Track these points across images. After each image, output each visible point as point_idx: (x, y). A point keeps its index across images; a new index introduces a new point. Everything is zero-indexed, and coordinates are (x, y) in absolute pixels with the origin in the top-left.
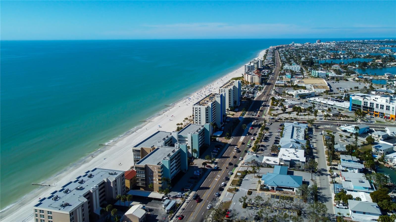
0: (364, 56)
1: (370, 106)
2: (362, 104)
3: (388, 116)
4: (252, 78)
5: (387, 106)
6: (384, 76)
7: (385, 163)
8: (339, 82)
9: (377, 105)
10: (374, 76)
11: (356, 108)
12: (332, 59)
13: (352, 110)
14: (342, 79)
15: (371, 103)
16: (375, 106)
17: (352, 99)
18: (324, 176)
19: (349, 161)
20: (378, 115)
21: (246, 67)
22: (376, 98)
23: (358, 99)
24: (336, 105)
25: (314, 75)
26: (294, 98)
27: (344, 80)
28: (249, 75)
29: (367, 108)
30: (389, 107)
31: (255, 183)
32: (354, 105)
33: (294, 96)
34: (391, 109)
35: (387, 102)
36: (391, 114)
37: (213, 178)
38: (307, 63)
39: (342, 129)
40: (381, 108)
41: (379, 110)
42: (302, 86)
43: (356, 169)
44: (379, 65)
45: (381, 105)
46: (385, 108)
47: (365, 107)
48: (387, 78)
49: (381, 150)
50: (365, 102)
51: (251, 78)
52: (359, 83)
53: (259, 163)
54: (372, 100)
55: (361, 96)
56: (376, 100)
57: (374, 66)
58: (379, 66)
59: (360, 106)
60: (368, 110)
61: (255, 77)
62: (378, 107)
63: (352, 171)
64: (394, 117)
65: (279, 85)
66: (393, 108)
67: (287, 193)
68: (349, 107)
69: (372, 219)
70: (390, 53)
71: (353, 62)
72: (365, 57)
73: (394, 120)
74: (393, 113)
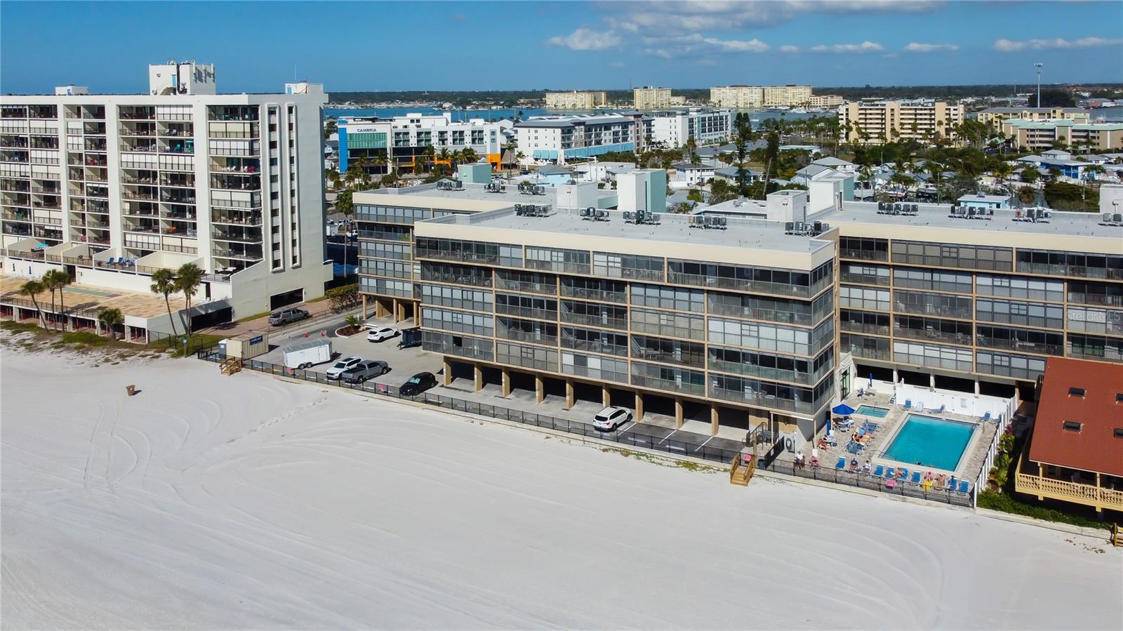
1: (419, 141)
2: (388, 144)
5: (472, 133)
9: (442, 133)
11: (362, 160)
15: (420, 135)
16: (435, 141)
17: (348, 132)
23: (371, 130)
29: (408, 151)
32: (354, 152)
34: (487, 138)
36: (488, 152)
40: (455, 139)
45: (454, 133)
46: (468, 138)
47: (402, 152)
50: (397, 135)
59: (381, 152)
60: (414, 157)
62: (445, 140)
64: (497, 160)
66: (493, 133)
73: (499, 168)
74: (493, 148)
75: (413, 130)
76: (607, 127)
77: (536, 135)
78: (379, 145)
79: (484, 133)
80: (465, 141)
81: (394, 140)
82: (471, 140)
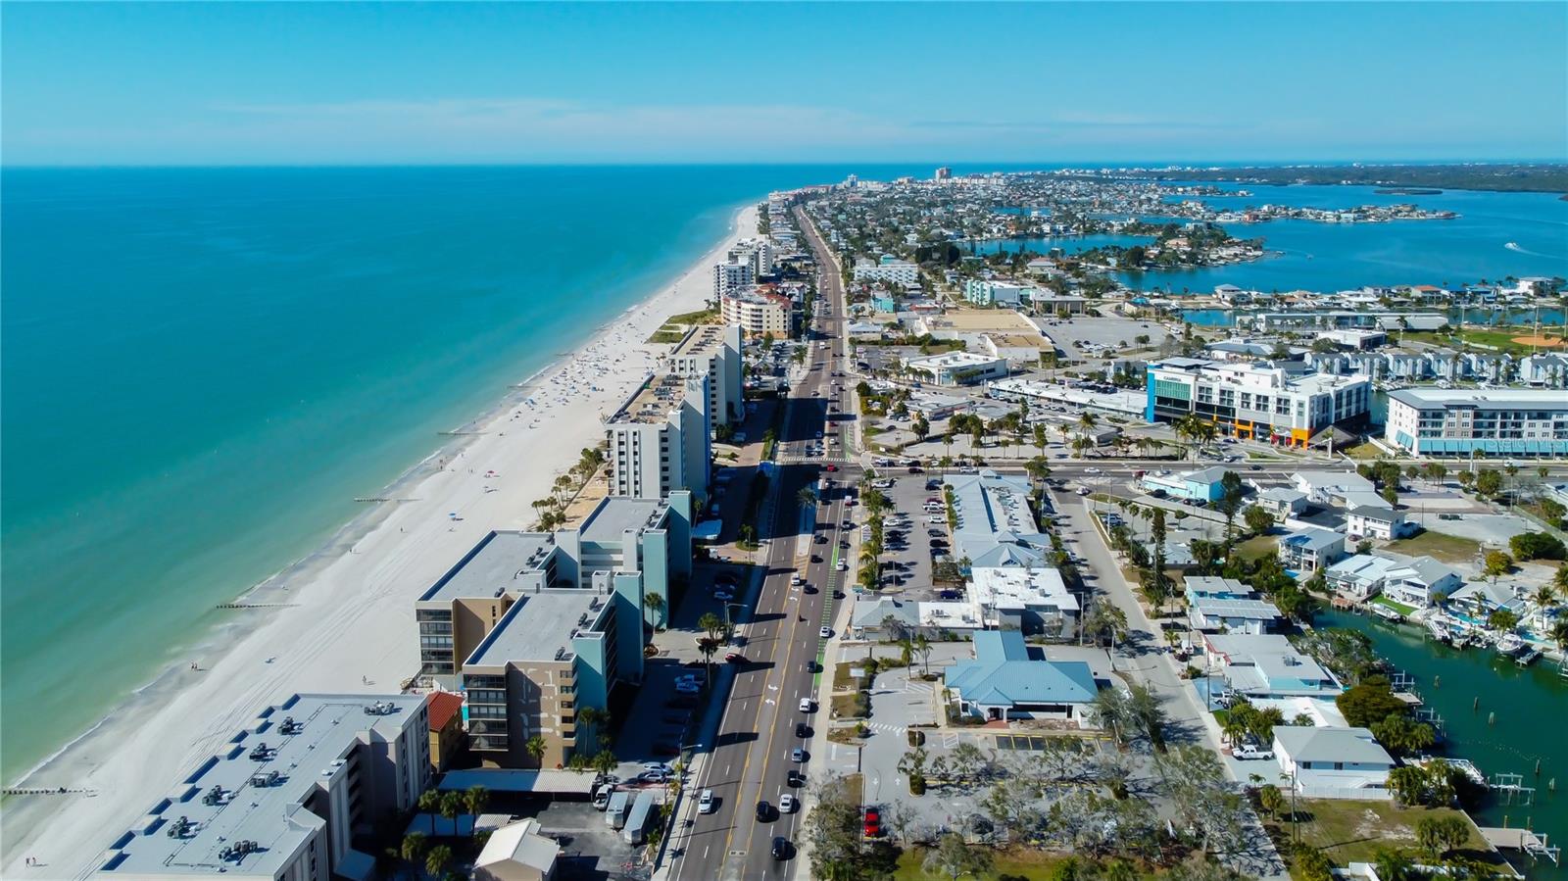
0: (1122, 225)
1: (1222, 400)
2: (1192, 397)
3: (1286, 434)
4: (758, 313)
5: (1279, 401)
6: (1214, 296)
7: (1330, 594)
8: (1071, 323)
9: (1246, 396)
10: (1183, 299)
11: (1169, 410)
12: (1013, 237)
13: (1157, 418)
14: (1078, 312)
15: (1223, 392)
16: (1237, 402)
17: (1156, 378)
18: (1150, 654)
19: (1221, 595)
20: (1251, 434)
21: (721, 272)
22: (1236, 374)
23: (1176, 379)
24: (1099, 404)
25: (974, 300)
26: (936, 383)
27: (1087, 313)
28: (743, 305)
29: (1210, 408)
30: (1287, 401)
31: (921, 703)
32: (1161, 400)
33: (933, 376)
34: (1294, 410)
35: (1274, 384)
36: (1294, 426)
37: (755, 696)
38: (936, 256)
39: (1147, 487)
40: (1258, 406)
41: (1252, 415)
42: (946, 338)
43: (1253, 620)
44: (1184, 257)
45: (1259, 397)
46: (1272, 406)
47: (1204, 407)
48: (1228, 304)
49: (1310, 552)
50: (1201, 389)
51: (753, 315)
52: (1143, 323)
53: (910, 627)
54: (1224, 379)
55: (1188, 368)
56: (1238, 378)
57: (1169, 262)
58: (1183, 261)
59: (1185, 404)
61: (768, 311)
62: (1248, 404)
63: (1241, 628)
64: (1304, 437)
65: (864, 337)
66: (1301, 405)
67: (1051, 727)
68: (1145, 409)
69: (1366, 782)
70: (1203, 216)
71: (1096, 250)
72: (1125, 231)
74: (1300, 422)
75: (1216, 391)
77: (1401, 411)
78: (1183, 396)
79: (1291, 403)
81: (1197, 393)
82: (1275, 409)
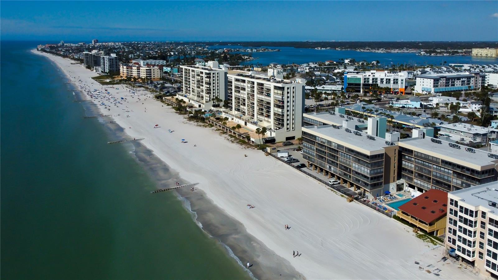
1: (373, 82)
2: (361, 82)
3: (397, 91)
4: (149, 71)
5: (394, 80)
9: (382, 79)
11: (352, 87)
15: (373, 79)
16: (379, 82)
17: (347, 77)
23: (355, 77)
29: (369, 85)
30: (397, 80)
32: (349, 84)
34: (399, 82)
36: (400, 87)
39: (395, 106)
40: (386, 83)
41: (384, 85)
45: (387, 79)
46: (392, 82)
47: (366, 85)
50: (365, 79)
59: (359, 85)
62: (383, 82)
64: (403, 91)
66: (402, 80)
68: (342, 88)
73: (404, 94)
74: (402, 86)
75: (371, 78)
76: (459, 79)
77: (423, 81)
78: (357, 82)
79: (399, 80)
80: (391, 83)
81: (364, 81)
82: (393, 83)
